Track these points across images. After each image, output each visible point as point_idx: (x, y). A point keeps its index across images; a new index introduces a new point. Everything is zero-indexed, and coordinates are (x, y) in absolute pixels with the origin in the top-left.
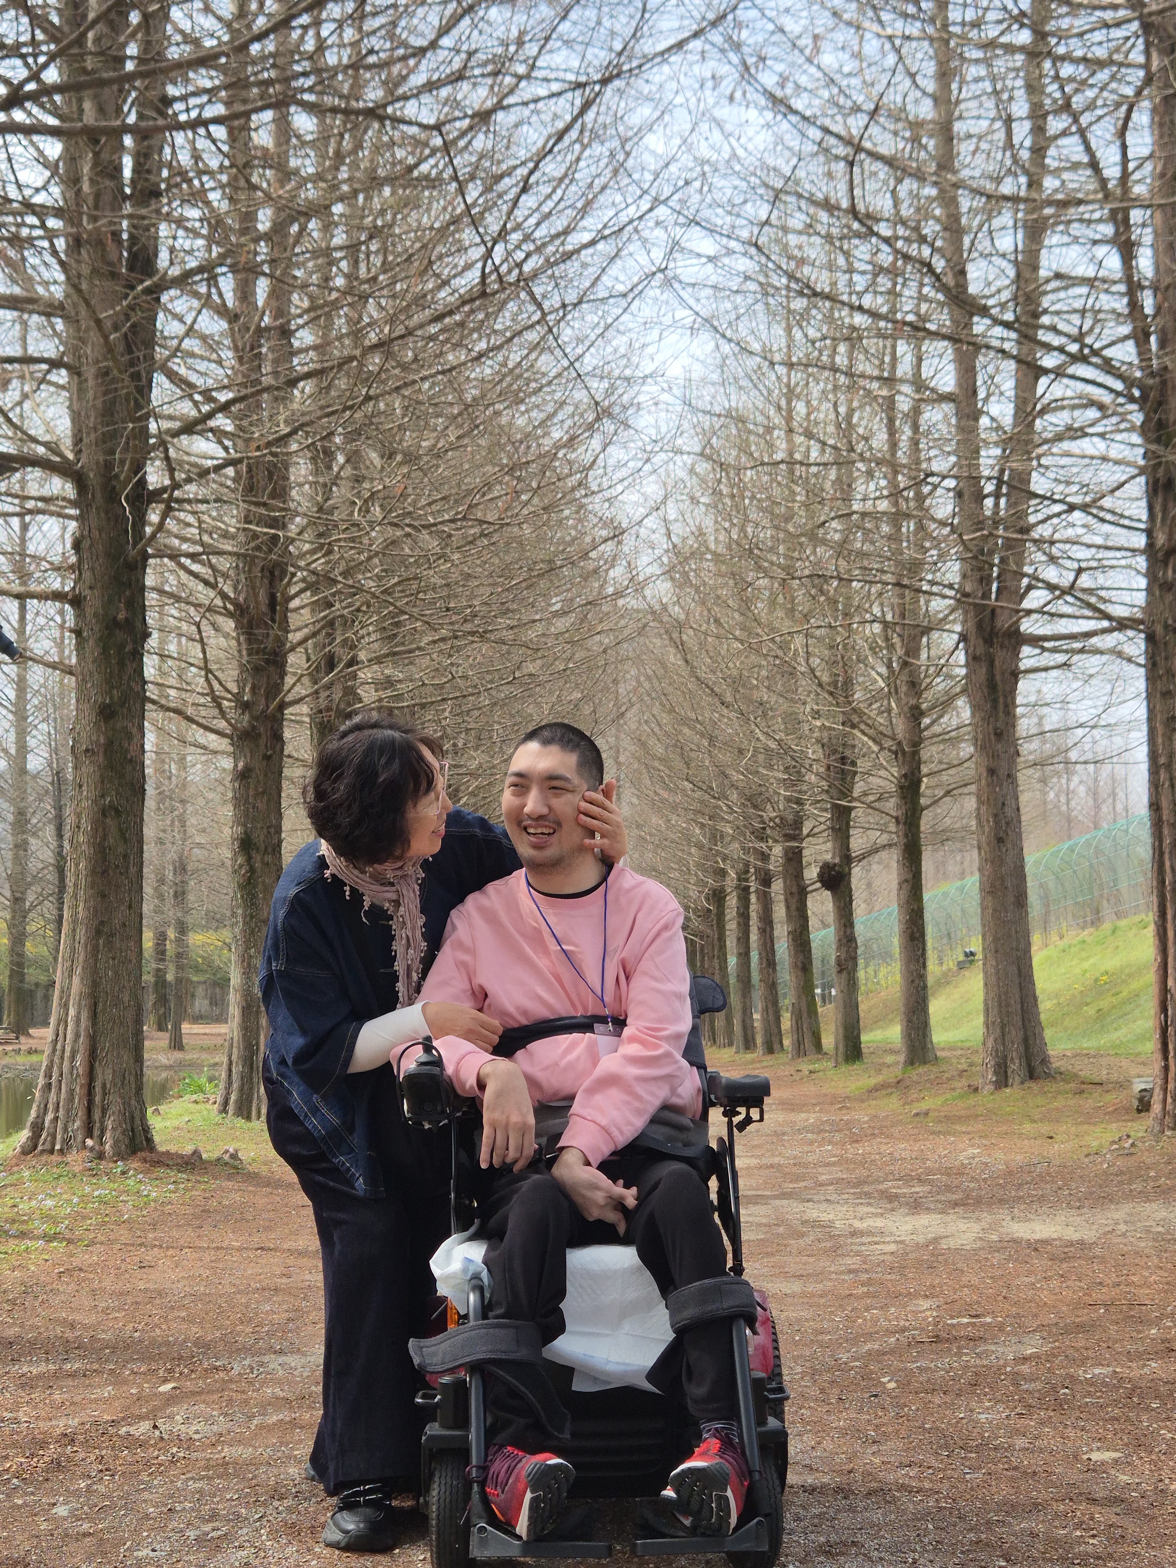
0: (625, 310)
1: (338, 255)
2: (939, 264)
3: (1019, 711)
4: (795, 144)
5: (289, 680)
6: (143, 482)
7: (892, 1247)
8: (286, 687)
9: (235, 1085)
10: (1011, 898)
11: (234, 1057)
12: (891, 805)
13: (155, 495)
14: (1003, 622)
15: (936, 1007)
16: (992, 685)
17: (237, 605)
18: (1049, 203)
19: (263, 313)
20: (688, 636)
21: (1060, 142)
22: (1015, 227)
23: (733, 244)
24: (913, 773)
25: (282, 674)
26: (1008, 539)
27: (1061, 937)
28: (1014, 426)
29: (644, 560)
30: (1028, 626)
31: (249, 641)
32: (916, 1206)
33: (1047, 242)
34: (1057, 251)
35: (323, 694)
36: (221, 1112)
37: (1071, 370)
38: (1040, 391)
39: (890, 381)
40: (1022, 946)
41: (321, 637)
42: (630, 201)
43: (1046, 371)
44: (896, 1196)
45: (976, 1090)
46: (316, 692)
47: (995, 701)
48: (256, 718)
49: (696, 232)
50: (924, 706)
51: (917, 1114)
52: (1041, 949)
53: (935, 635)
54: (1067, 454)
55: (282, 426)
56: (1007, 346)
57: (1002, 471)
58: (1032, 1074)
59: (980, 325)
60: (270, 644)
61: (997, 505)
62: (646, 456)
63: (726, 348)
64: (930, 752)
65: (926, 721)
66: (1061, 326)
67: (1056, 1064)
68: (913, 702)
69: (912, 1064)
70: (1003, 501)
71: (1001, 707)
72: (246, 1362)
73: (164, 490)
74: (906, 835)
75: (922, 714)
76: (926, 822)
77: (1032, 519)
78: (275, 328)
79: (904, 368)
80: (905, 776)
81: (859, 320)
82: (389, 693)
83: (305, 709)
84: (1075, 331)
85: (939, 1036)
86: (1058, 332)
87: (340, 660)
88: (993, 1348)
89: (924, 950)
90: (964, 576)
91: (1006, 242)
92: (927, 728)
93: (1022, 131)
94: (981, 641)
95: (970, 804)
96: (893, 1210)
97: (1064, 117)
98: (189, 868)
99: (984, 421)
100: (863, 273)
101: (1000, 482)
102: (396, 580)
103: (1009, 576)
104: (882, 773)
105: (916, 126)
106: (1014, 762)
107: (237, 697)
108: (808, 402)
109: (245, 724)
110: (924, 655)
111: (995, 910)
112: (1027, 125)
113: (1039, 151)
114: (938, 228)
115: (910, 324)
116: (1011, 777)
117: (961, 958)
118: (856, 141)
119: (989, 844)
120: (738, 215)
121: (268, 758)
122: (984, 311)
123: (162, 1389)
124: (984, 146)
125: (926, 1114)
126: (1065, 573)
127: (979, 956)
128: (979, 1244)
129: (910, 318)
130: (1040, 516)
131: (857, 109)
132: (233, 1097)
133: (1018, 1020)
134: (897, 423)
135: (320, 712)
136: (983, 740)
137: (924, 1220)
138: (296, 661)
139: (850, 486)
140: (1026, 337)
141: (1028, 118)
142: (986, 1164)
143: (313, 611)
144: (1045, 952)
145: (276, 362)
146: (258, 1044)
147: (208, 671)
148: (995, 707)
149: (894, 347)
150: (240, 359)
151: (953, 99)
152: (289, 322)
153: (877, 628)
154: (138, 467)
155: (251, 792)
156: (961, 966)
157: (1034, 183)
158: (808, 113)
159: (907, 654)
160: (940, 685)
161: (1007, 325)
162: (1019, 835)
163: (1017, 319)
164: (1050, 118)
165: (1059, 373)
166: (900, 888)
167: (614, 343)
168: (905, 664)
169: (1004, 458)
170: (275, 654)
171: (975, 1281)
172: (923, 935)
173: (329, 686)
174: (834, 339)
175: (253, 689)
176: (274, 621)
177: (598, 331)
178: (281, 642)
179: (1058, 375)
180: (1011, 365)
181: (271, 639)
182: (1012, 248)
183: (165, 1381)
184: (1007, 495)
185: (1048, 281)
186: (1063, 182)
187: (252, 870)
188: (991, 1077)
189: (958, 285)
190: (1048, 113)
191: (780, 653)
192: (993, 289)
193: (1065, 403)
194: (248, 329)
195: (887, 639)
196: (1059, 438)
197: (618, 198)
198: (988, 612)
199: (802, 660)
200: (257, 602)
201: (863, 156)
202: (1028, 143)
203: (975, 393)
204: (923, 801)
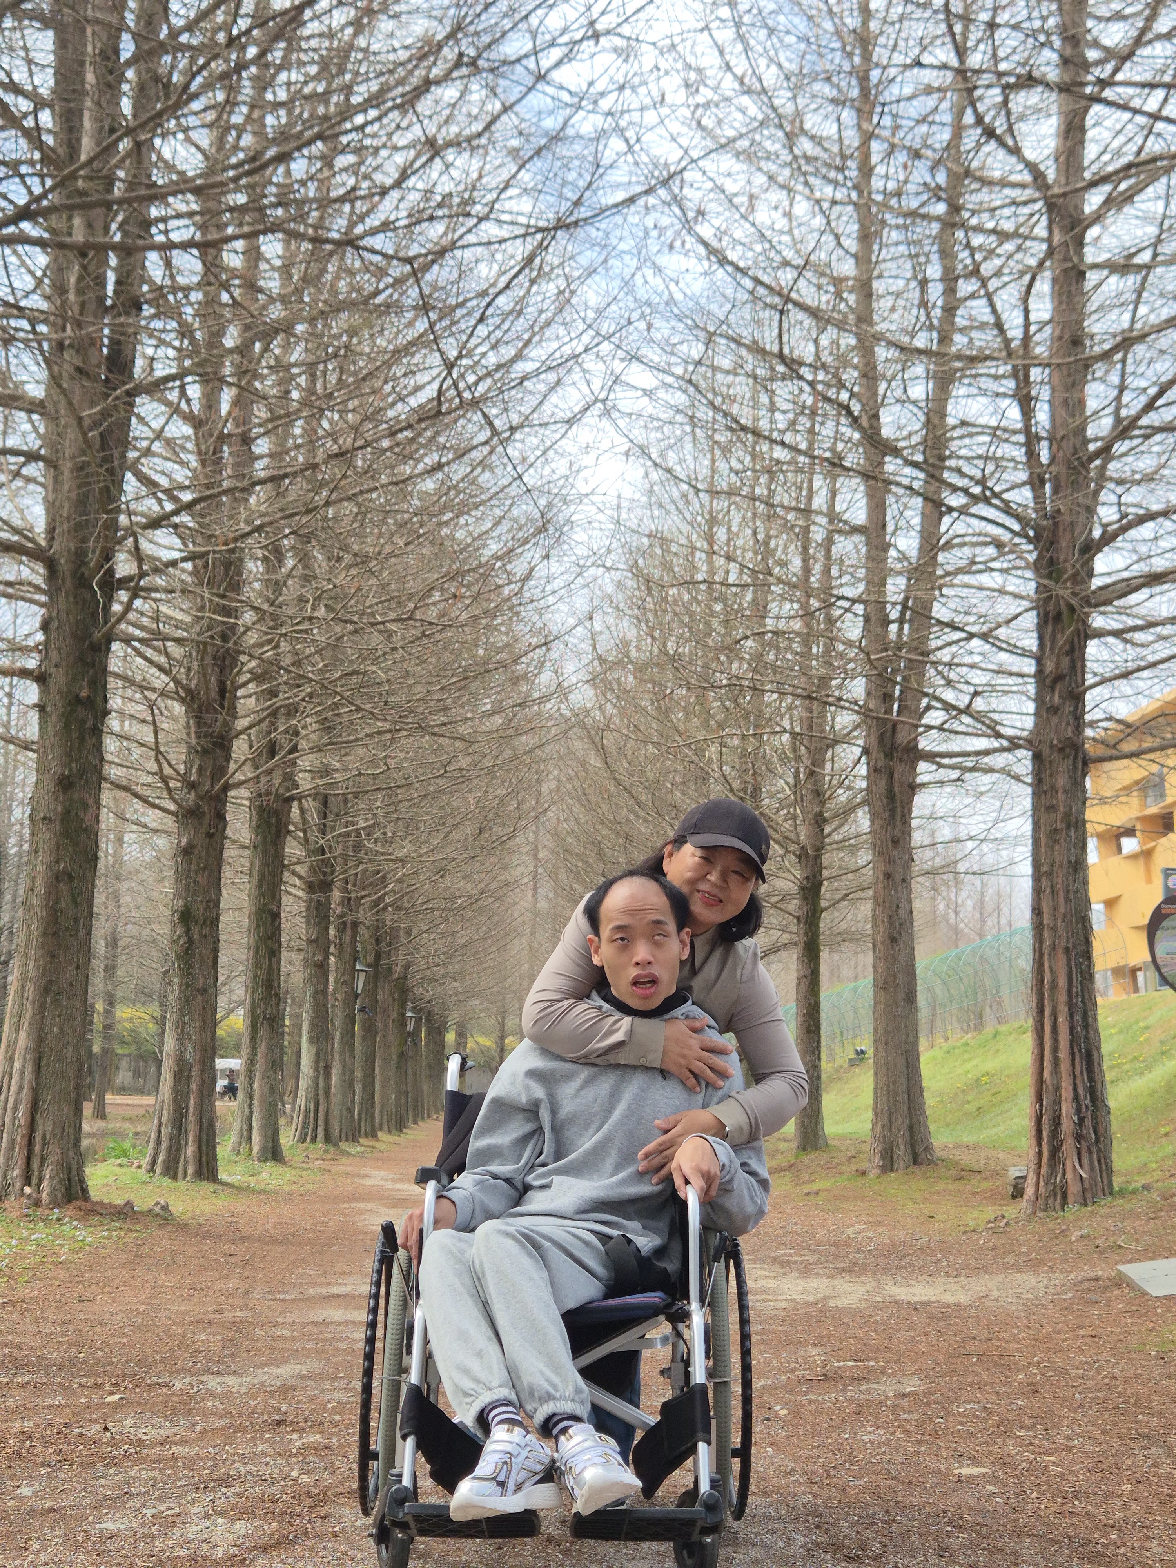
0: (563, 436)
1: (295, 370)
2: (856, 408)
3: (914, 823)
4: (729, 292)
5: (232, 766)
6: (111, 572)
7: (784, 1304)
8: (231, 771)
9: (164, 1146)
10: (901, 995)
11: (164, 1120)
12: (793, 906)
13: (124, 582)
14: (902, 737)
15: (829, 1101)
16: (891, 796)
17: (188, 691)
18: (959, 357)
19: (227, 421)
20: (609, 740)
21: (969, 303)
22: (927, 378)
23: (670, 380)
24: (814, 876)
25: (228, 758)
26: (910, 660)
27: (946, 1039)
28: (919, 558)
29: (569, 668)
30: (924, 744)
31: (198, 725)
32: (806, 1271)
33: (954, 393)
34: (963, 401)
35: (264, 779)
36: (148, 1171)
37: (973, 510)
38: (943, 529)
39: (807, 512)
40: (911, 1039)
41: (264, 725)
42: (573, 335)
43: (950, 509)
44: (788, 1262)
45: (864, 1173)
46: (258, 777)
47: (893, 811)
48: (201, 798)
49: (635, 366)
50: (826, 815)
51: (808, 1194)
52: (927, 1050)
53: (838, 749)
54: (967, 586)
55: (242, 525)
56: (916, 485)
57: (907, 599)
58: (916, 1161)
59: (891, 465)
60: (217, 728)
61: (901, 629)
62: (578, 570)
63: (655, 475)
64: (832, 859)
65: (827, 829)
66: (966, 469)
67: (938, 1153)
68: (817, 809)
69: (804, 1149)
70: (906, 627)
71: (898, 817)
72: (187, 1380)
73: (130, 578)
74: (806, 934)
75: (825, 821)
76: (826, 921)
77: (933, 644)
78: (236, 435)
79: (819, 502)
80: (807, 878)
81: (779, 453)
82: (325, 781)
83: (244, 792)
84: (978, 474)
85: (831, 1127)
86: (962, 474)
87: (281, 747)
88: (875, 1386)
89: (819, 1042)
90: (868, 694)
91: (918, 391)
92: (829, 835)
93: (935, 292)
94: (882, 755)
95: (866, 909)
96: (785, 1274)
97: (973, 280)
98: (120, 943)
99: (893, 553)
100: (784, 412)
101: (905, 607)
102: (339, 673)
103: (910, 694)
104: (786, 875)
105: (837, 281)
106: (909, 867)
107: (184, 778)
108: (729, 529)
109: (191, 803)
110: (828, 766)
111: (886, 1005)
112: (940, 287)
113: (950, 310)
114: (856, 374)
115: (827, 460)
116: (905, 882)
117: (853, 1055)
118: (785, 291)
119: (883, 943)
120: (672, 353)
121: (210, 836)
122: (896, 452)
123: (110, 1399)
124: (901, 302)
125: (817, 1194)
126: (961, 696)
127: (870, 1053)
128: (864, 1304)
129: (828, 455)
130: (940, 643)
131: (786, 263)
132: (161, 1158)
133: (904, 1108)
134: (811, 551)
135: (260, 795)
136: (881, 846)
137: (813, 1283)
138: (240, 748)
139: (765, 607)
140: (933, 476)
141: (941, 280)
142: (871, 1238)
143: (257, 700)
144: (931, 1053)
145: (236, 465)
146: (187, 1107)
147: (158, 752)
148: (893, 817)
149: (811, 481)
150: (203, 463)
151: (874, 259)
152: (250, 430)
153: (786, 737)
154: (108, 556)
155: (193, 867)
156: (852, 1063)
157: (944, 339)
158: (742, 264)
159: (813, 764)
160: (843, 796)
161: (915, 465)
162: (911, 937)
163: (926, 461)
164: (961, 281)
165: (963, 511)
166: (799, 984)
167: (553, 465)
168: (812, 774)
169: (908, 589)
170: (222, 737)
171: (860, 1333)
172: (818, 1028)
173: (269, 772)
174: (754, 471)
175: (200, 770)
176: (222, 707)
177: (538, 453)
178: (227, 726)
179: (961, 513)
180: (918, 502)
181: (219, 723)
182: (924, 397)
183: (111, 1393)
184: (910, 621)
185: (954, 428)
186: (971, 339)
187: (190, 941)
188: (877, 1161)
189: (871, 427)
190: (959, 277)
191: (695, 758)
192: (905, 433)
193: (967, 539)
194: (211, 435)
195: (795, 750)
196: (959, 571)
197: (562, 331)
198: (889, 725)
199: (715, 767)
200: (207, 688)
201: (790, 306)
202: (940, 303)
203: (884, 526)
204: (824, 904)
